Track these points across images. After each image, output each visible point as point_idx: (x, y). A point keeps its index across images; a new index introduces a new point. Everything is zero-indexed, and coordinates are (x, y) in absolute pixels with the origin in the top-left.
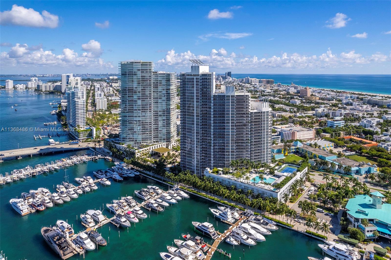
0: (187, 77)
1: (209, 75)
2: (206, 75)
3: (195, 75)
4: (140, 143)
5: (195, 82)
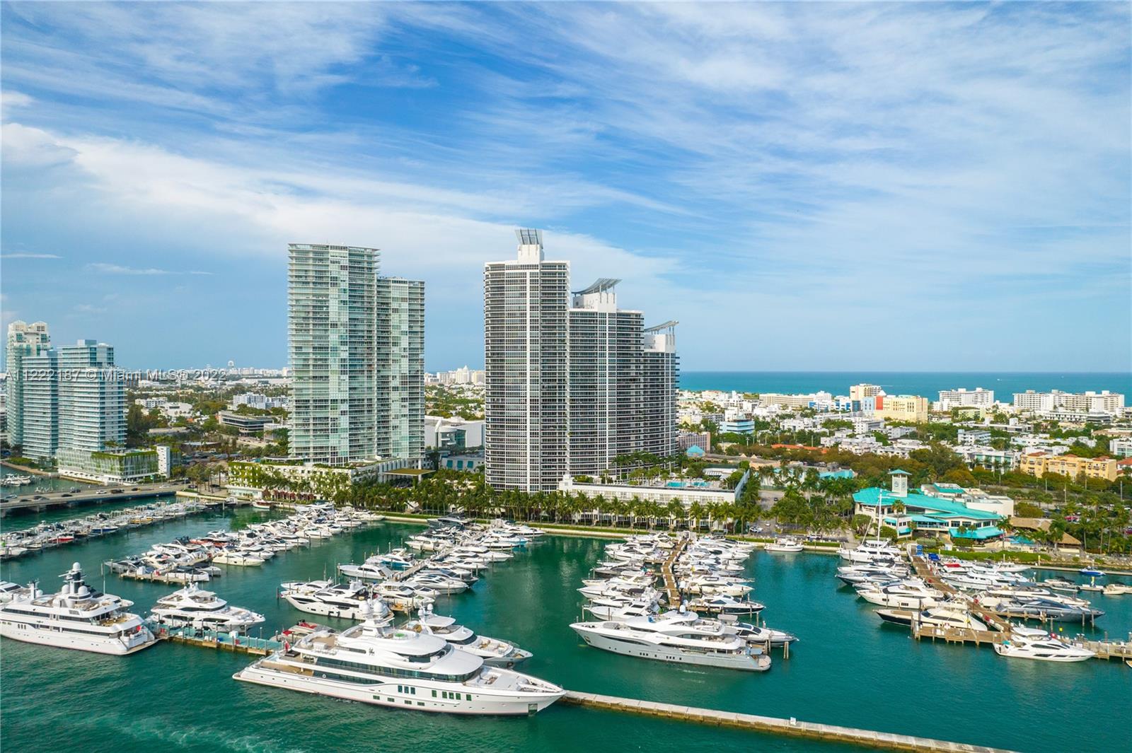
0: (506, 271)
1: (560, 265)
2: (552, 266)
3: (528, 267)
4: (346, 459)
5: (528, 282)
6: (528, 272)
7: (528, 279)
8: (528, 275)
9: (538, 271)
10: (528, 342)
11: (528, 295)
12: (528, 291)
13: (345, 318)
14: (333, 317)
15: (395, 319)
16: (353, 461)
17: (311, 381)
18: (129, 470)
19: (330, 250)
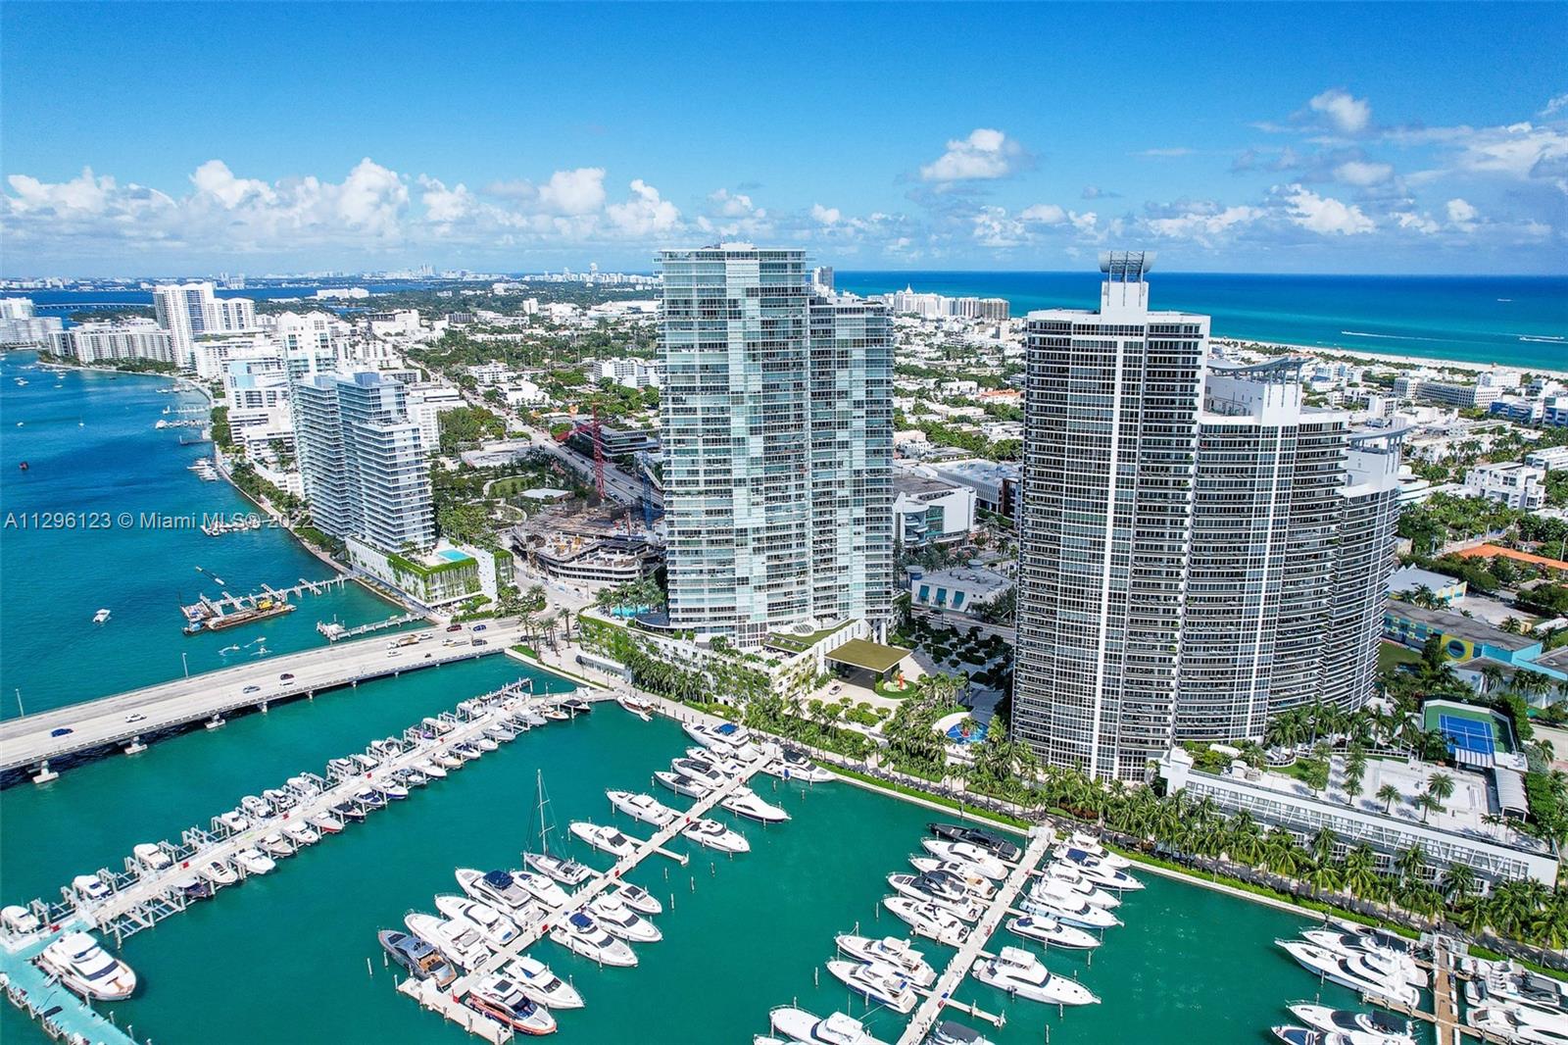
0: (1074, 337)
2: (1174, 329)
3: (1121, 330)
4: (764, 627)
5: (1120, 362)
6: (1121, 340)
7: (1120, 354)
8: (1120, 348)
9: (1142, 339)
11: (1118, 389)
12: (1118, 382)
13: (756, 384)
14: (735, 384)
15: (842, 379)
16: (774, 629)
17: (702, 498)
18: (439, 593)
19: (727, 262)
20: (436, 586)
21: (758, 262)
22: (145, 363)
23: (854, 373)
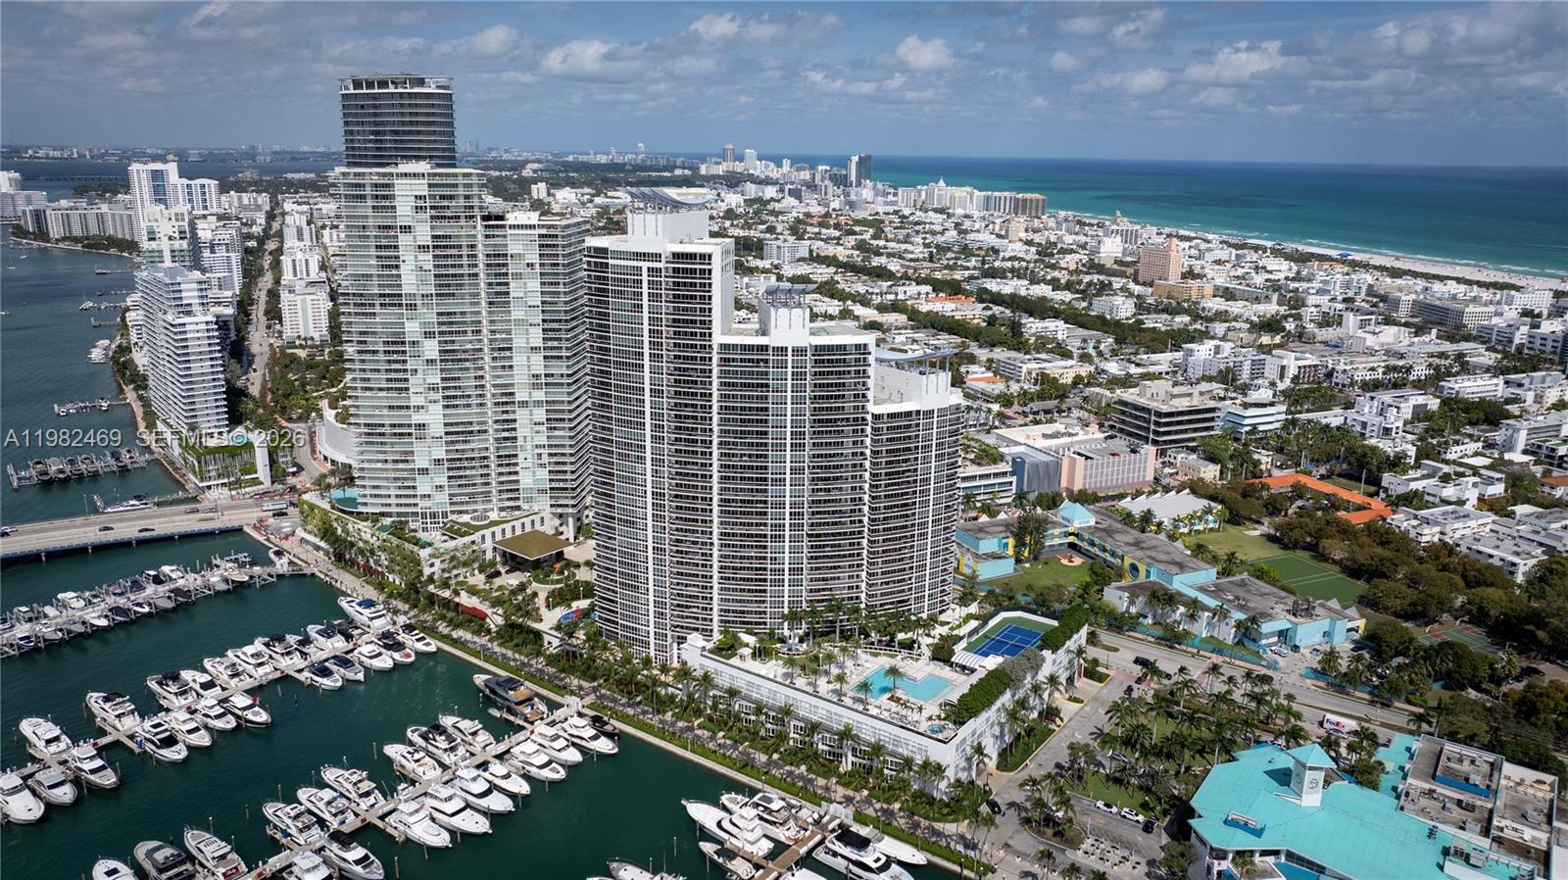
0: (611, 262)
1: (702, 256)
2: (690, 257)
4: (445, 515)
5: (645, 285)
6: (645, 265)
7: (645, 278)
8: (645, 272)
9: (661, 265)
10: (647, 392)
12: (645, 302)
15: (515, 289)
16: (454, 517)
17: (383, 394)
18: (213, 474)
19: (396, 182)
20: (211, 468)
21: (425, 182)
22: (113, 242)
23: (529, 285)
